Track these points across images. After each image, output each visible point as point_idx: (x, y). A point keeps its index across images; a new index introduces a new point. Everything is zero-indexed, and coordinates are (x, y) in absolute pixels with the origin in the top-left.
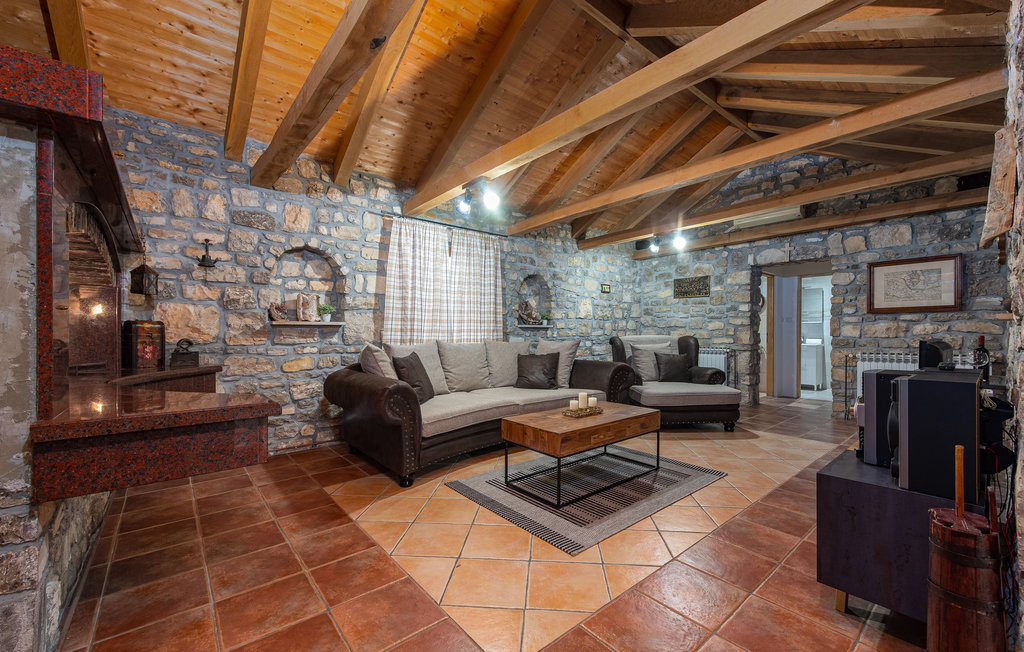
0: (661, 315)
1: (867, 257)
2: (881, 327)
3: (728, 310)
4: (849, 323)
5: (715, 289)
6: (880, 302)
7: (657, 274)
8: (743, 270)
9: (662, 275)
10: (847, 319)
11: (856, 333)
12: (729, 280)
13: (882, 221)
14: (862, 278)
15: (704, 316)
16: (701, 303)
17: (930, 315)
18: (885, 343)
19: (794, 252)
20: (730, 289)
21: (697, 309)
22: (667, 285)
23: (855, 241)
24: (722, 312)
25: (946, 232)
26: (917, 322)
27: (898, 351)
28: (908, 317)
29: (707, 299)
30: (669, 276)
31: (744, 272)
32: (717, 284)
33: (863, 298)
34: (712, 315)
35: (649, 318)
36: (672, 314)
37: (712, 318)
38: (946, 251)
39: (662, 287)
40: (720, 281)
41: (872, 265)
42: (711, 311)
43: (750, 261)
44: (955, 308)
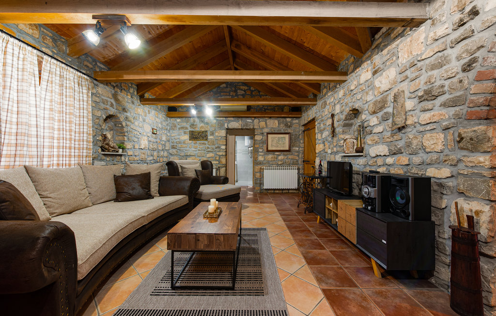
0: (182, 149)
1: (266, 130)
2: (270, 157)
3: (216, 148)
4: (261, 155)
5: (210, 137)
6: (270, 148)
7: (179, 126)
8: (223, 130)
9: (182, 128)
10: (260, 154)
11: (263, 159)
12: (217, 134)
13: (270, 117)
14: (265, 138)
15: (205, 150)
16: (203, 144)
17: (283, 153)
18: (271, 163)
19: (243, 125)
20: (217, 138)
21: (201, 147)
22: (185, 133)
23: (263, 124)
24: (213, 149)
25: (287, 125)
26: (279, 155)
27: (275, 166)
28: (277, 153)
29: (206, 142)
30: (187, 128)
31: (223, 131)
32: (211, 135)
33: (265, 145)
34: (208, 150)
35: (174, 150)
36: (188, 149)
37: (208, 151)
38: (286, 131)
39: (183, 134)
40: (212, 134)
41: (268, 134)
42: (208, 148)
43: (226, 126)
44: (289, 151)
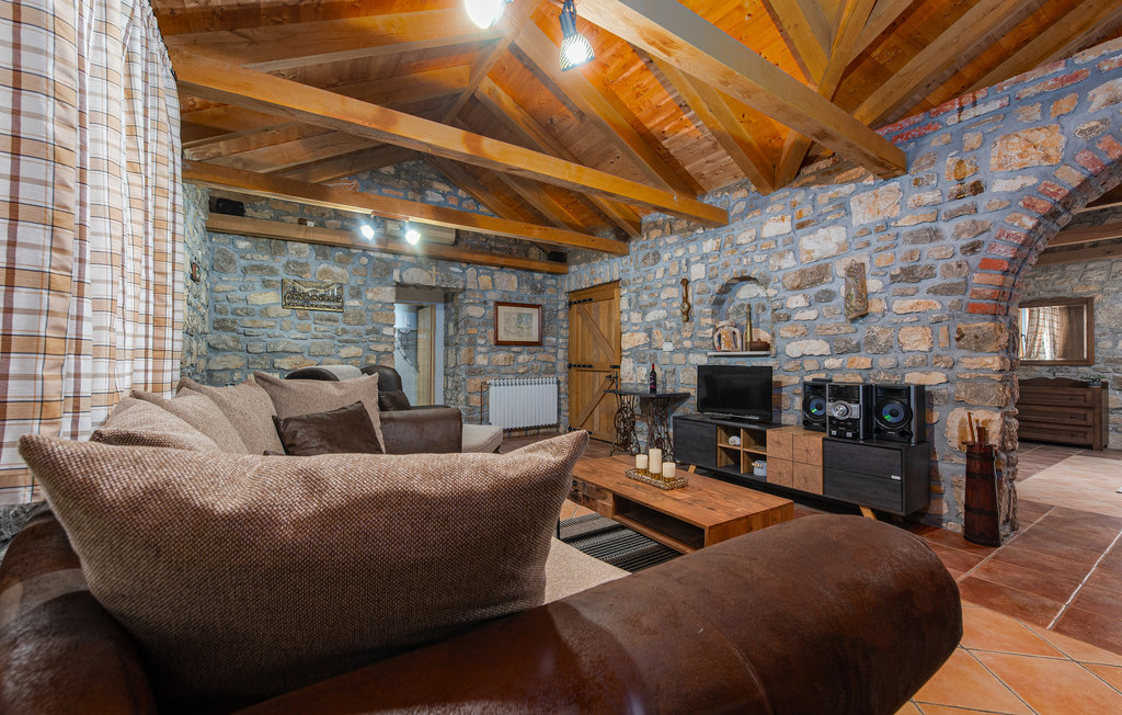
0: (255, 331)
1: (493, 296)
2: (501, 356)
3: (368, 332)
4: (481, 353)
5: (351, 303)
6: (502, 337)
7: (243, 263)
8: (387, 285)
9: (259, 268)
10: (480, 349)
11: (485, 362)
12: (370, 295)
13: (502, 267)
14: (490, 312)
15: (332, 338)
16: (330, 320)
17: (527, 348)
18: (503, 370)
19: (440, 278)
20: (371, 306)
21: (322, 328)
22: (266, 285)
23: (485, 280)
24: (359, 335)
25: (534, 288)
26: (519, 353)
27: (511, 376)
28: (515, 349)
29: (339, 316)
30: (272, 271)
31: (389, 289)
32: (353, 297)
33: (491, 330)
34: (345, 337)
35: (227, 337)
36: (277, 332)
37: (346, 341)
38: (533, 302)
39: (258, 286)
40: (357, 294)
41: (498, 304)
42: (345, 331)
43: (396, 275)
44: (539, 344)
